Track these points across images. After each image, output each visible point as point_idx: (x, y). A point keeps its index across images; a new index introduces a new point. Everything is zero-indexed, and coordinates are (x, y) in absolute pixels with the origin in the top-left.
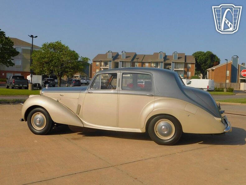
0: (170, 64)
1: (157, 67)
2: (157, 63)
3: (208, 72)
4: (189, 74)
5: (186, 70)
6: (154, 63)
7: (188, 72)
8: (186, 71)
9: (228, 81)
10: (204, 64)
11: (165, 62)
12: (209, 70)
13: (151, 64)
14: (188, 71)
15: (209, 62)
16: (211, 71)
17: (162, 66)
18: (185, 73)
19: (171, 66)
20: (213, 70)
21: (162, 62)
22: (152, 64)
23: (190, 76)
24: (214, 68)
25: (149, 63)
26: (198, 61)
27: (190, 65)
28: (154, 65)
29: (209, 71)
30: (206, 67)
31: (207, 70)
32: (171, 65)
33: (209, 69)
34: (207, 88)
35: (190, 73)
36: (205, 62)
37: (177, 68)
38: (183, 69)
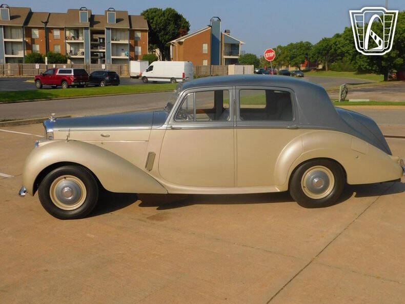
0: (102, 32)
1: (78, 37)
2: (77, 31)
3: (171, 46)
4: (139, 50)
5: (132, 42)
6: (70, 29)
7: (136, 47)
8: (133, 44)
9: (205, 63)
10: (162, 32)
11: (92, 28)
12: (174, 43)
13: (64, 32)
14: (136, 44)
15: (171, 28)
16: (177, 45)
17: (86, 35)
18: (132, 48)
19: (105, 36)
20: (180, 43)
21: (86, 28)
22: (68, 33)
23: (140, 54)
24: (182, 39)
25: (61, 29)
26: (153, 26)
27: (139, 35)
28: (72, 35)
29: (173, 45)
30: (167, 37)
31: (171, 42)
32: (104, 34)
33: (174, 41)
34: (182, 77)
35: (140, 48)
36: (164, 29)
37: (116, 40)
38: (127, 42)
